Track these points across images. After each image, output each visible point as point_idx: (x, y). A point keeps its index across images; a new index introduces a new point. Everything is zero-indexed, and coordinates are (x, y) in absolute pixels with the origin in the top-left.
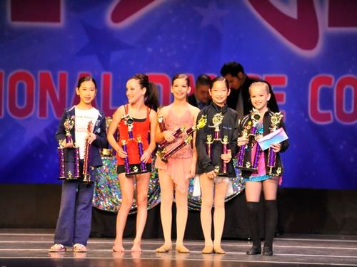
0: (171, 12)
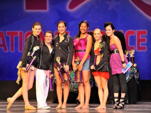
0: (95, 3)
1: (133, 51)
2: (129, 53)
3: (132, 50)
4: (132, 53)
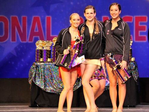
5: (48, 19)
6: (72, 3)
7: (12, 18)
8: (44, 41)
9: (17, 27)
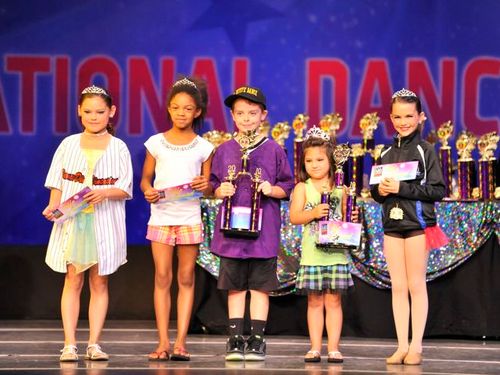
1: (494, 138)
2: (476, 145)
3: (488, 135)
4: (489, 147)
5: (241, 66)
6: (313, 18)
7: (132, 61)
8: (226, 132)
9: (145, 90)
